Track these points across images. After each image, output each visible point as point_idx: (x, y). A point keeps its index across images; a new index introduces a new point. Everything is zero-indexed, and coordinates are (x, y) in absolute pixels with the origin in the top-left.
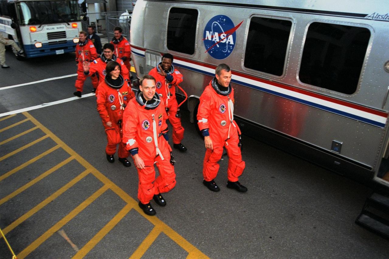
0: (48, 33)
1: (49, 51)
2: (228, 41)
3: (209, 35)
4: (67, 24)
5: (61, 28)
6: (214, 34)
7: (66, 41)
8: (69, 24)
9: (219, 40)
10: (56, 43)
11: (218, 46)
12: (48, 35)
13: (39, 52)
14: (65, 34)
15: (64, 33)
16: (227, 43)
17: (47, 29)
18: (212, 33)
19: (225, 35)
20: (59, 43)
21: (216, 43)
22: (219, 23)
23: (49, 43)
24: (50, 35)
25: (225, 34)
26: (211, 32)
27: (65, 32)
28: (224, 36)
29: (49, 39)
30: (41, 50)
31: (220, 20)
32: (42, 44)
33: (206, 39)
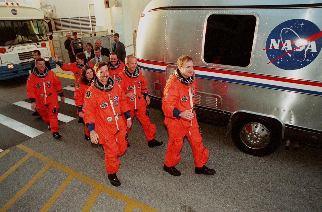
0: (19, 54)
1: (23, 71)
2: (308, 48)
3: (275, 44)
4: (36, 44)
5: (31, 48)
6: (284, 42)
8: (38, 44)
9: (292, 48)
10: (28, 63)
11: (290, 55)
12: (19, 56)
13: (12, 74)
16: (306, 50)
17: (18, 50)
18: (281, 41)
21: (287, 52)
22: (292, 28)
23: (21, 63)
24: (22, 56)
26: (279, 40)
29: (20, 60)
30: (14, 71)
31: (294, 26)
32: (14, 65)
33: (271, 48)
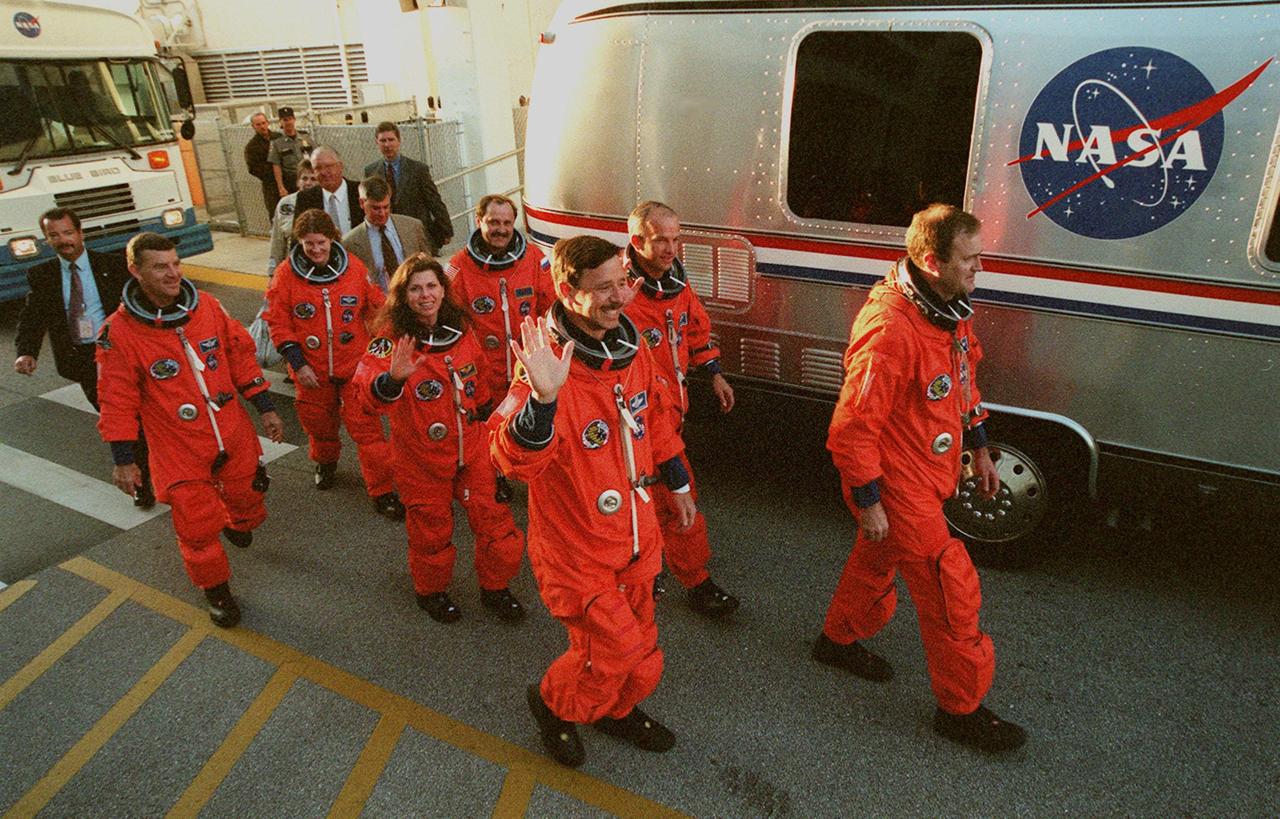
0: (56, 196)
2: (1174, 155)
3: (1052, 142)
4: (128, 156)
5: (107, 172)
6: (1087, 133)
7: (136, 221)
8: (136, 157)
9: (1117, 157)
10: (99, 233)
11: (1110, 184)
14: (126, 197)
15: (122, 190)
16: (1167, 165)
17: (53, 179)
18: (1074, 130)
19: (1156, 134)
20: (110, 234)
21: (1098, 170)
22: (1113, 82)
25: (1155, 127)
26: (1068, 128)
27: (126, 185)
28: (1146, 137)
31: (1119, 71)
32: (38, 243)
33: (1038, 156)
